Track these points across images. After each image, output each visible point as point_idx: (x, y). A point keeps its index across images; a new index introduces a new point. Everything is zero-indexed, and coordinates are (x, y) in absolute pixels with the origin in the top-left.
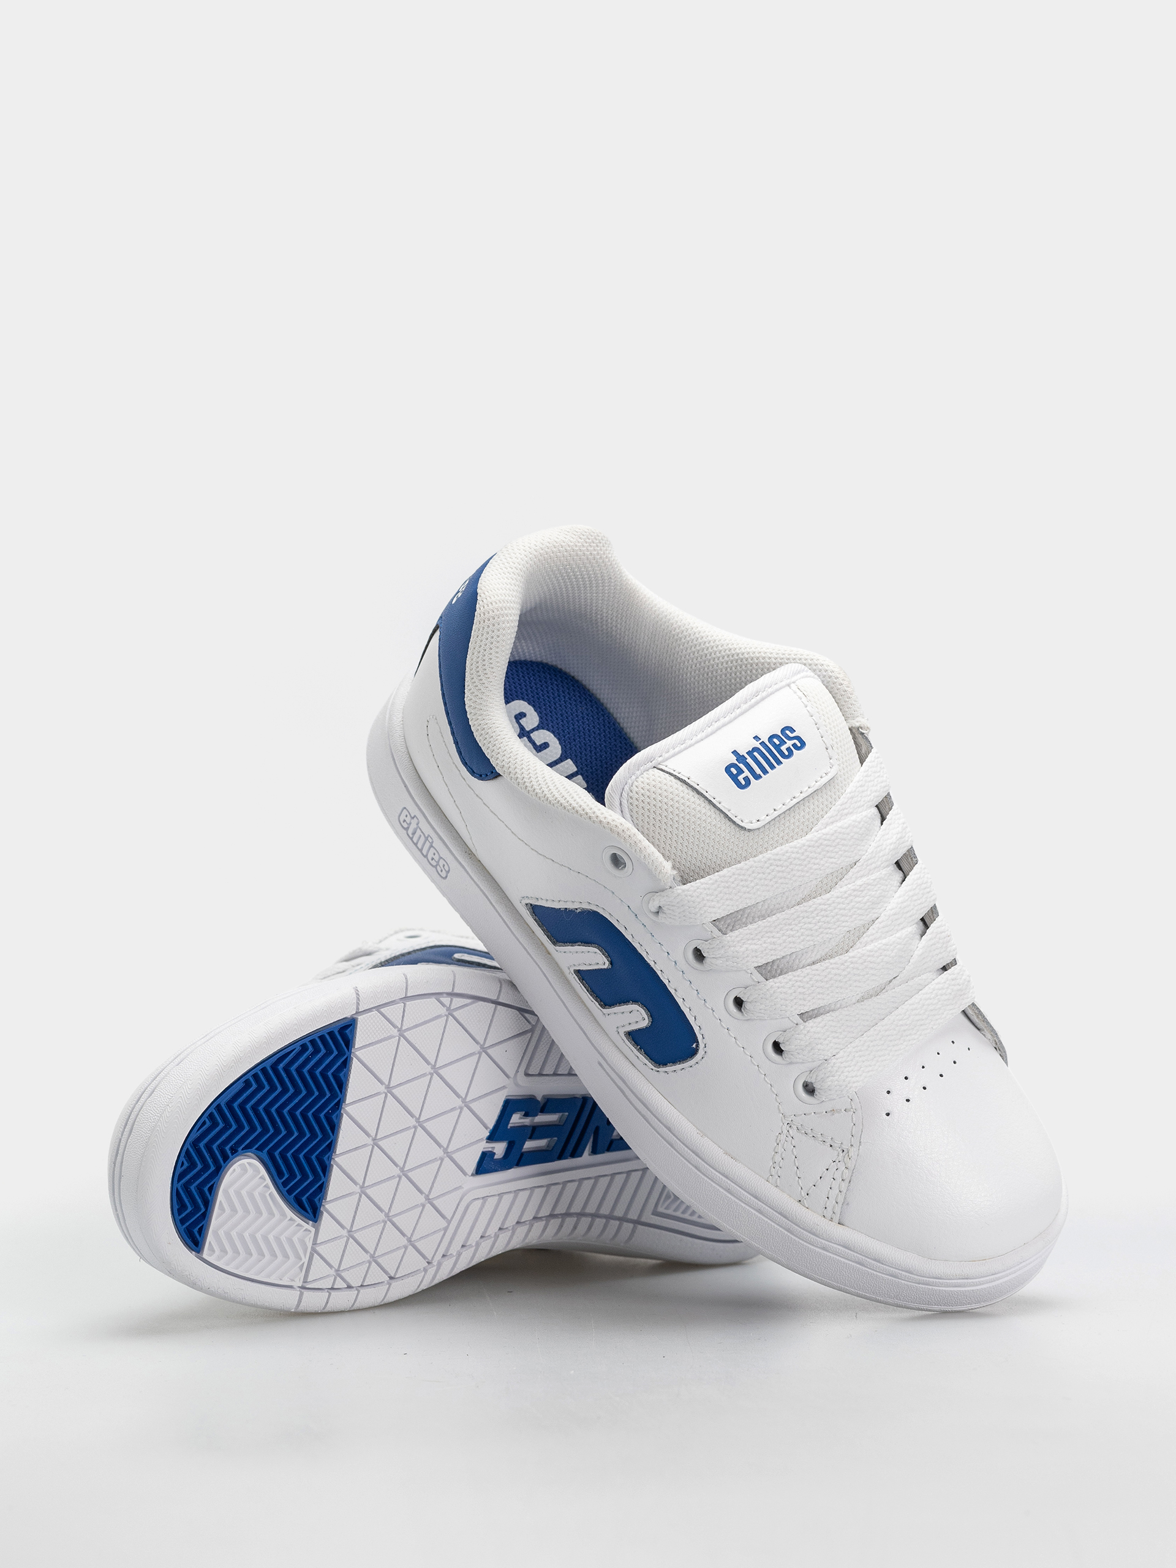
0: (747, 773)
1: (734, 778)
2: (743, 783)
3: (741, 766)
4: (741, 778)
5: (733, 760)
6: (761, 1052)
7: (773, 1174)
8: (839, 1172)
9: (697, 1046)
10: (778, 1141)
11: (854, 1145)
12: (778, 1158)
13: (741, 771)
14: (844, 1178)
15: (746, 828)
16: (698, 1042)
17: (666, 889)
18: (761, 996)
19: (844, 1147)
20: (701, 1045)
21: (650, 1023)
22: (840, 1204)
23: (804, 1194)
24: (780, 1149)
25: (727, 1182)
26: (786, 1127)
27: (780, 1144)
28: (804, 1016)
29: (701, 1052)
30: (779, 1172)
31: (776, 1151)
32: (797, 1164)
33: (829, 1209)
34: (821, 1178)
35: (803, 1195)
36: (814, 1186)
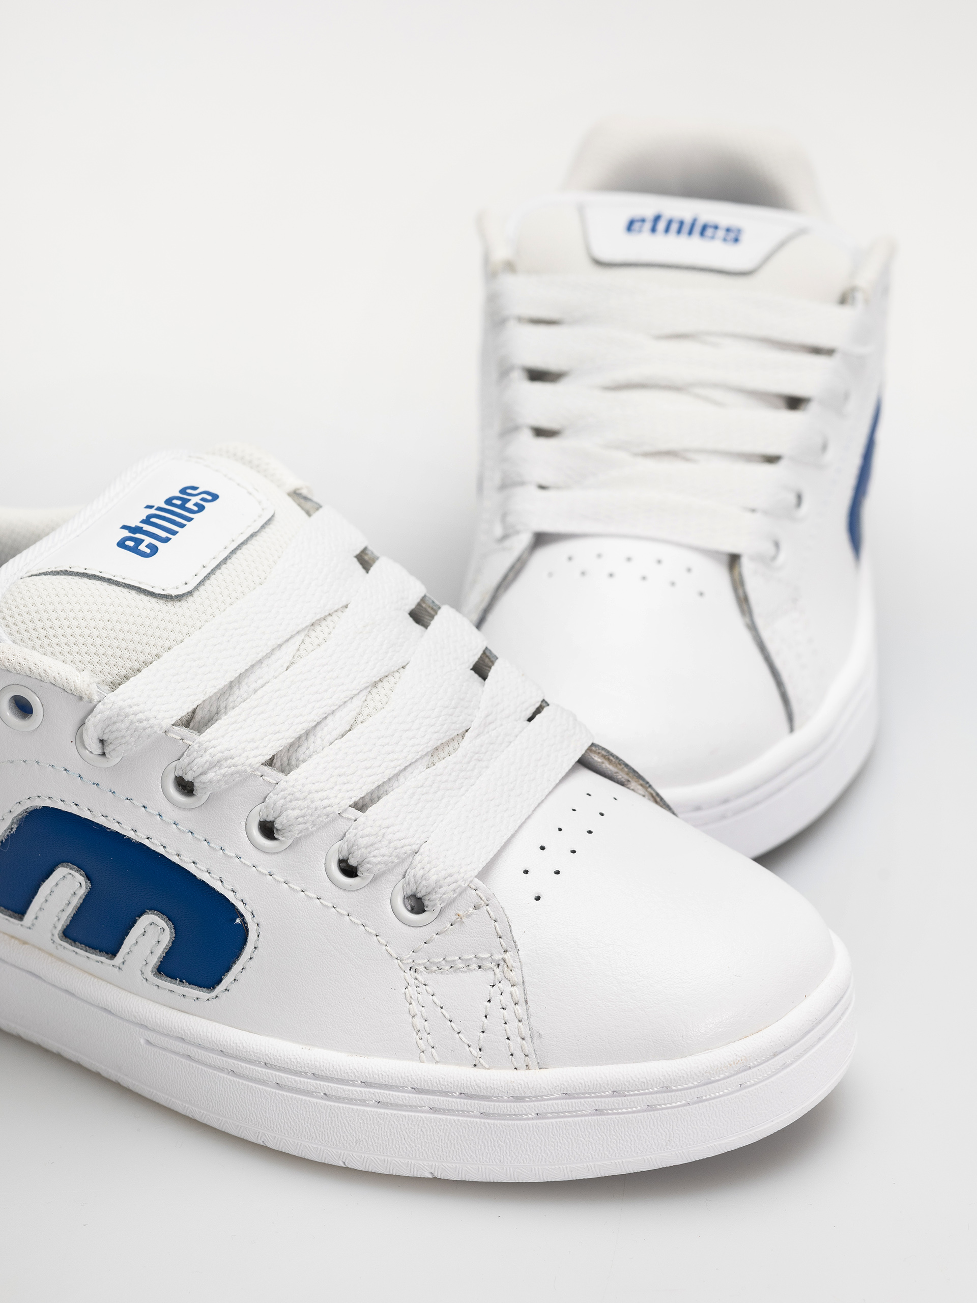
0: (148, 540)
1: (135, 550)
2: (148, 551)
3: (138, 536)
4: (142, 547)
5: (126, 533)
6: (329, 883)
7: (424, 1048)
8: (507, 995)
9: (244, 922)
10: (408, 998)
11: (509, 949)
12: (418, 1022)
13: (139, 542)
14: (516, 999)
15: (172, 596)
16: (242, 916)
17: (96, 705)
18: (288, 799)
19: (498, 957)
20: (248, 918)
21: (173, 931)
22: (528, 1039)
23: (475, 1052)
24: (415, 1008)
25: (369, 1092)
26: (410, 975)
27: (413, 1003)
28: (361, 806)
29: (252, 927)
30: (430, 1040)
31: (412, 1013)
32: (447, 1015)
33: (519, 1054)
34: (486, 1017)
35: (475, 1054)
36: (483, 1032)
